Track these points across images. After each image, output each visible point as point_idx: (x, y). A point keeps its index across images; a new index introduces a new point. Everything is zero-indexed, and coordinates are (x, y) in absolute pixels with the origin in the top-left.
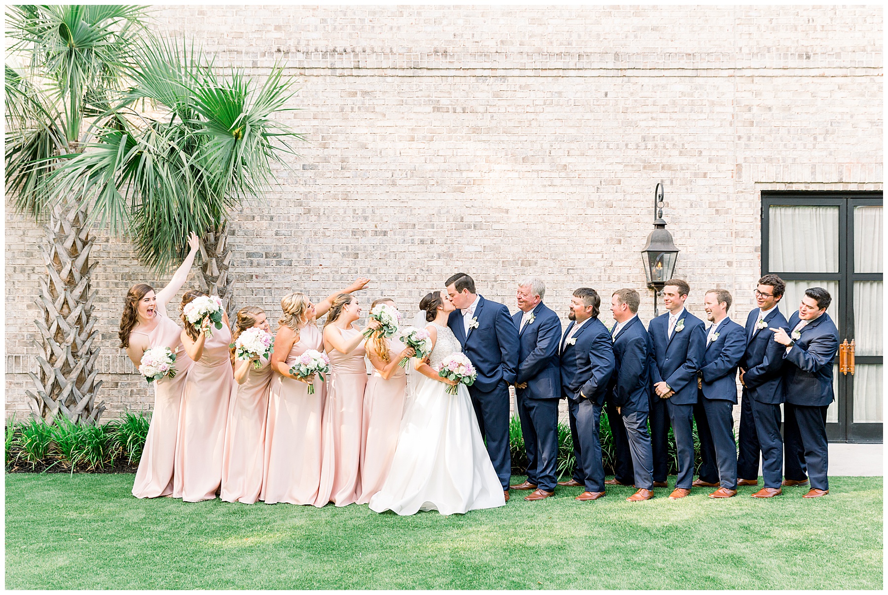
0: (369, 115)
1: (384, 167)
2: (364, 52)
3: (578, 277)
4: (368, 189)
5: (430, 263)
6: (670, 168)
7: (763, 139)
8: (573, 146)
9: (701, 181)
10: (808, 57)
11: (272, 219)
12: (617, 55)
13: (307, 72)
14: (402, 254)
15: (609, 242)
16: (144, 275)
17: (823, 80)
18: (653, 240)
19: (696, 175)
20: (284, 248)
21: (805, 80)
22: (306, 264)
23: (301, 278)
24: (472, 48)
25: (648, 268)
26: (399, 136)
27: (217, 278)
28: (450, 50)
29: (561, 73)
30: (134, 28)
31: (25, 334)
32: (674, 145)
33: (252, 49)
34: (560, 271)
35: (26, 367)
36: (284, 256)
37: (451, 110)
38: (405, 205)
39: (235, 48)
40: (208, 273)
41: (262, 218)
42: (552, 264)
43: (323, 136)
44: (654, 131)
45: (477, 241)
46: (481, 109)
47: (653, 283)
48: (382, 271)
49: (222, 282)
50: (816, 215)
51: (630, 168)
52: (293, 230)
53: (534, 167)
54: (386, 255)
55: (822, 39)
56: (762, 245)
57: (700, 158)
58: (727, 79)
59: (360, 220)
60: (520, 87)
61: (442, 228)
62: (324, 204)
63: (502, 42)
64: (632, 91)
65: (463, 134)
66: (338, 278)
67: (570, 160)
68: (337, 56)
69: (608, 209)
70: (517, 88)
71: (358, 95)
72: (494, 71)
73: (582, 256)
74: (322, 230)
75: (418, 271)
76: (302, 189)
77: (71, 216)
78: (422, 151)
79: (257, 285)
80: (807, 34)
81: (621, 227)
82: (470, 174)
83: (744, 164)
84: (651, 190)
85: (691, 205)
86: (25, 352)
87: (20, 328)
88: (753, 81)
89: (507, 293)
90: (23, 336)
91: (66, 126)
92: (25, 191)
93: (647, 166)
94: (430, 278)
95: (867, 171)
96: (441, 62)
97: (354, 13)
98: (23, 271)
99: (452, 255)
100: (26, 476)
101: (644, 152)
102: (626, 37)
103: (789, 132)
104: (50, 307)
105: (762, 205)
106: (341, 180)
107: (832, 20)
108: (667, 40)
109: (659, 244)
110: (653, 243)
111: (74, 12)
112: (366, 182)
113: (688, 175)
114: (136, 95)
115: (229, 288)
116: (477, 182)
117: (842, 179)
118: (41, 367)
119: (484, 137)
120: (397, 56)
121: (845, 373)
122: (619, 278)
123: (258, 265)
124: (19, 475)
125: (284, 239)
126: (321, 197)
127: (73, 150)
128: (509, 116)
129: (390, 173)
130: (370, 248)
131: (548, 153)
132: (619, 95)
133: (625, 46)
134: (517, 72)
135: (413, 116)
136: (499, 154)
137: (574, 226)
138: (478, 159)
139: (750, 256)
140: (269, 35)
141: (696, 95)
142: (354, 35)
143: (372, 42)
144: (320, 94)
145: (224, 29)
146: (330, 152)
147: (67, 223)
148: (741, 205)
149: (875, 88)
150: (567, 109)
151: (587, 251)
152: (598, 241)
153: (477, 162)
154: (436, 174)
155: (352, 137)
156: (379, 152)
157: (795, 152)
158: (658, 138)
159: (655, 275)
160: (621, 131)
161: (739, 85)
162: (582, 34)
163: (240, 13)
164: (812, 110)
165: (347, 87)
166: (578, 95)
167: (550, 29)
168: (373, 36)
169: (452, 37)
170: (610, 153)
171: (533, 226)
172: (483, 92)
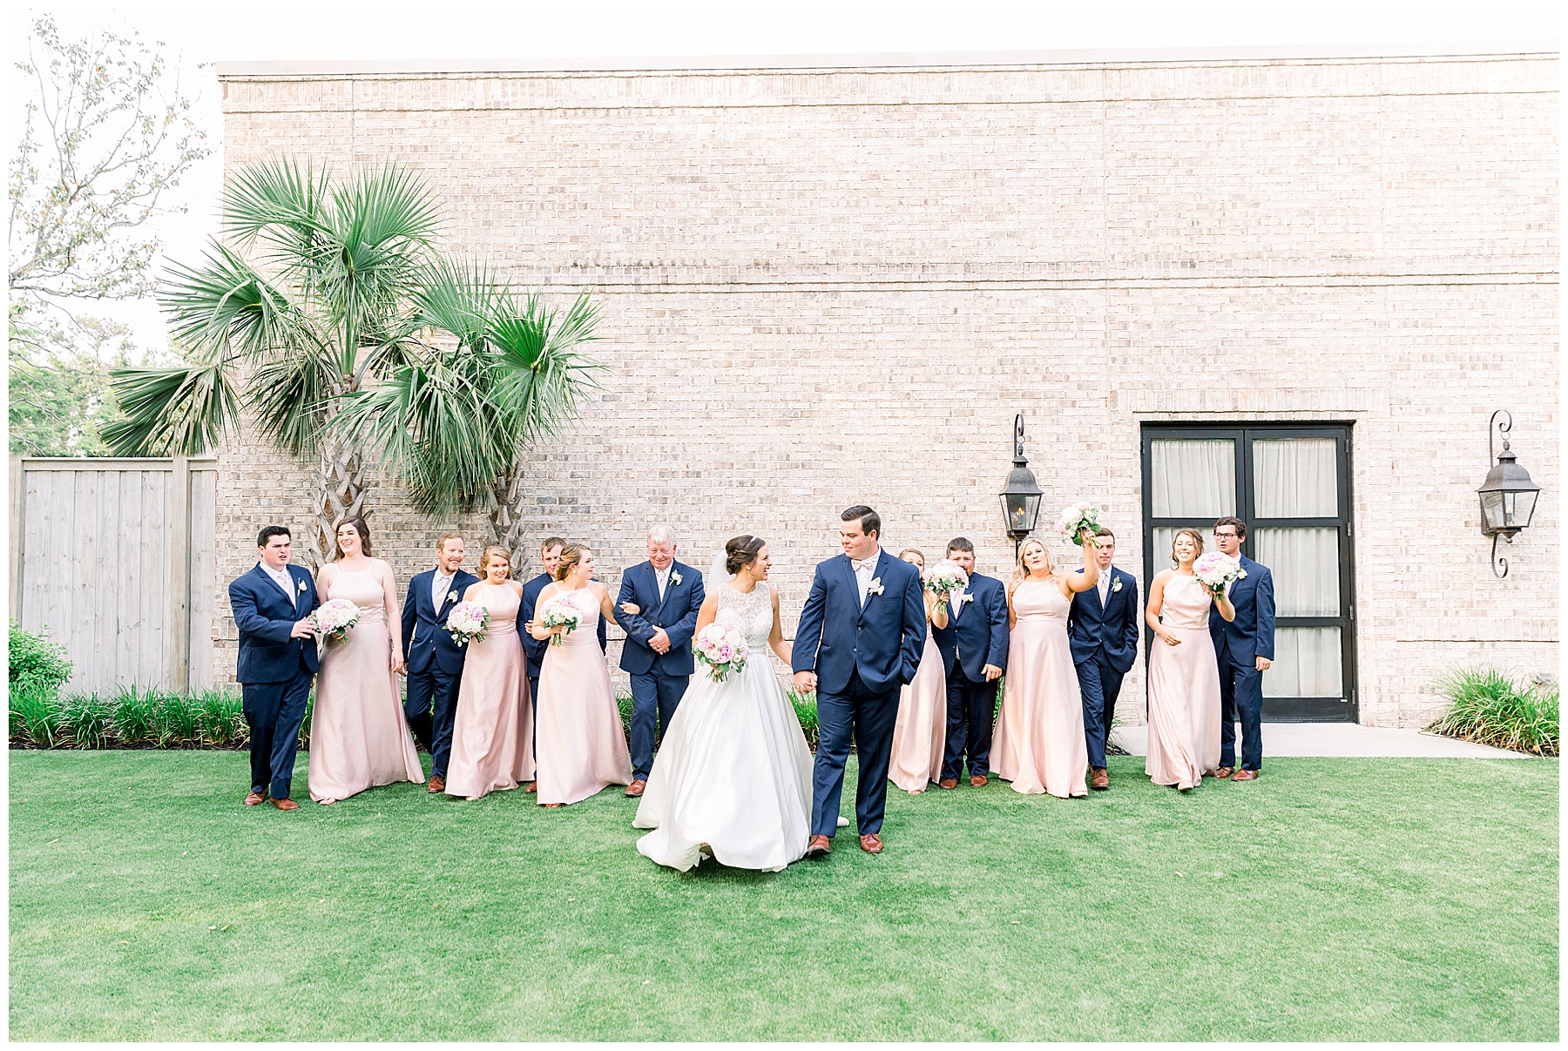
0: (679, 338)
1: (697, 397)
2: (673, 265)
3: (925, 525)
4: (677, 423)
5: (750, 509)
6: (1032, 396)
7: (1141, 362)
8: (917, 371)
9: (1069, 411)
10: (1193, 266)
11: (566, 459)
12: (967, 264)
13: (608, 289)
14: (718, 499)
15: (961, 483)
16: (420, 525)
17: (1212, 292)
18: (1012, 481)
20: (580, 492)
21: (1190, 292)
22: (606, 510)
23: (600, 526)
24: (798, 259)
25: (1007, 514)
26: (714, 361)
27: (509, 528)
28: (773, 262)
29: (902, 287)
30: (413, 245)
32: (1036, 368)
33: (545, 264)
34: (904, 518)
36: (580, 501)
37: (774, 331)
38: (721, 441)
39: (525, 263)
40: (498, 522)
41: (556, 458)
42: (894, 509)
43: (626, 363)
44: (1013, 352)
45: (805, 483)
46: (810, 329)
47: (1013, 531)
48: (695, 518)
49: (513, 533)
50: (1208, 450)
51: (984, 396)
52: (592, 471)
53: (872, 396)
54: (699, 500)
55: (1209, 245)
56: (1143, 486)
57: (1067, 384)
58: (1097, 291)
59: (669, 459)
60: (855, 303)
61: (764, 468)
62: (627, 441)
63: (833, 252)
64: (985, 306)
65: (789, 359)
67: (914, 387)
68: (642, 270)
69: (959, 444)
70: (851, 305)
71: (667, 315)
72: (824, 286)
73: (930, 500)
74: (625, 471)
75: (736, 518)
76: (601, 424)
77: (345, 459)
78: (740, 378)
80: (1191, 239)
81: (975, 466)
82: (798, 405)
83: (1119, 391)
84: (1010, 423)
85: (1058, 439)
88: (1128, 294)
91: (339, 357)
92: (286, 428)
93: (1005, 394)
94: (750, 525)
95: (1266, 399)
96: (763, 276)
97: (662, 221)
101: (1001, 378)
102: (979, 245)
103: (1172, 353)
105: (1142, 438)
106: (646, 413)
107: (1220, 222)
108: (1027, 248)
109: (1019, 485)
110: (1012, 485)
111: (356, 234)
112: (676, 415)
113: (1053, 404)
114: (420, 322)
115: (521, 539)
116: (806, 414)
117: (1236, 407)
120: (712, 270)
122: (974, 526)
123: (551, 512)
125: (580, 482)
126: (623, 432)
127: (348, 385)
128: (842, 337)
129: (704, 404)
130: (680, 492)
131: (888, 380)
132: (971, 311)
133: (977, 255)
134: (851, 287)
135: (730, 338)
136: (830, 381)
137: (919, 465)
138: (807, 387)
139: (1129, 499)
140: (563, 248)
141: (1061, 310)
142: (662, 247)
143: (683, 255)
144: (623, 313)
145: (513, 241)
146: (634, 380)
147: (341, 467)
148: (1117, 439)
149: (1274, 300)
150: (910, 329)
151: (935, 494)
152: (948, 482)
153: (805, 390)
154: (757, 405)
155: (659, 363)
156: (690, 379)
157: (1180, 376)
158: (1017, 361)
159: (1016, 522)
160: (973, 353)
161: (1112, 298)
162: (927, 241)
163: (531, 223)
164: (1199, 327)
165: (654, 305)
166: (923, 312)
167: (889, 236)
168: (683, 246)
169: (775, 246)
170: (961, 378)
171: (871, 465)
172: (812, 309)
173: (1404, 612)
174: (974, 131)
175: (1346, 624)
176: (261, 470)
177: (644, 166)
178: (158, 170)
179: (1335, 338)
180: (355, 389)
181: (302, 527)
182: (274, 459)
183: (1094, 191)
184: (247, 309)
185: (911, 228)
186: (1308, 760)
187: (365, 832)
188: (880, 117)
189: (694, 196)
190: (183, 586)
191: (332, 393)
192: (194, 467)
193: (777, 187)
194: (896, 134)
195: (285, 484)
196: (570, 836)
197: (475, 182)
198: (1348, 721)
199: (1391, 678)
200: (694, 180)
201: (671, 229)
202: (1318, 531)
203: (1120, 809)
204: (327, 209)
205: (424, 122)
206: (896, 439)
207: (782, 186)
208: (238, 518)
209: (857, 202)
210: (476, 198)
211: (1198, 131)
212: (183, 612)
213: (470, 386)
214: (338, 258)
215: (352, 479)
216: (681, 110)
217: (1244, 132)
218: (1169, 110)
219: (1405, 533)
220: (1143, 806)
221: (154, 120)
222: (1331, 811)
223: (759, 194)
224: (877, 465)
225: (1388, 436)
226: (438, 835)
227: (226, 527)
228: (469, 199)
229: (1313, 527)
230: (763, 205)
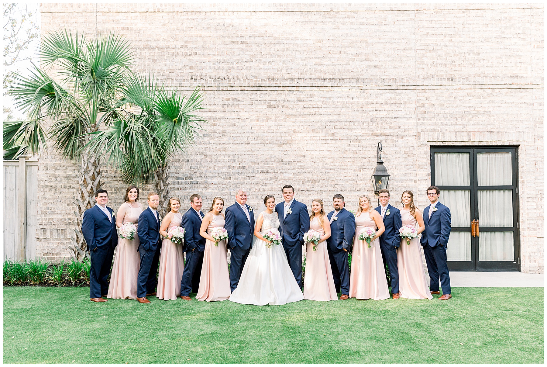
0: (236, 110)
1: (244, 135)
2: (234, 79)
3: (340, 189)
4: (236, 146)
5: (266, 182)
6: (385, 134)
7: (430, 120)
8: (337, 124)
9: (400, 141)
10: (452, 80)
11: (188, 161)
12: (358, 79)
13: (206, 89)
14: (253, 178)
15: (355, 171)
17: (460, 91)
18: (377, 170)
19: (398, 138)
20: (194, 175)
21: (451, 91)
22: (205, 183)
23: (203, 190)
24: (287, 76)
25: (375, 184)
26: (251, 119)
27: (163, 190)
28: (276, 77)
29: (330, 88)
30: (123, 69)
31: (66, 218)
32: (387, 123)
33: (179, 78)
34: (331, 186)
35: (66, 235)
36: (194, 179)
37: (276, 107)
38: (254, 153)
39: (170, 77)
40: (159, 188)
41: (183, 160)
42: (327, 182)
43: (213, 120)
44: (377, 116)
45: (289, 171)
46: (291, 106)
47: (377, 191)
49: (165, 192)
50: (458, 157)
51: (365, 135)
52: (199, 166)
53: (318, 135)
54: (245, 178)
55: (459, 71)
56: (431, 172)
57: (399, 129)
58: (412, 90)
59: (232, 161)
60: (310, 95)
61: (272, 165)
62: (214, 153)
63: (301, 73)
64: (365, 97)
65: (283, 119)
66: (221, 190)
67: (335, 131)
68: (220, 81)
69: (354, 155)
71: (231, 100)
72: (297, 88)
73: (342, 178)
74: (213, 166)
75: (260, 186)
76: (203, 146)
77: (92, 160)
78: (262, 127)
79: (181, 193)
80: (451, 68)
81: (361, 164)
83: (421, 133)
84: (376, 145)
85: (396, 153)
86: (66, 227)
87: (64, 215)
88: (425, 91)
89: (304, 196)
90: (65, 219)
91: (90, 117)
94: (266, 189)
95: (483, 136)
96: (272, 83)
97: (229, 60)
98: (65, 187)
99: (277, 178)
100: (70, 288)
101: (372, 127)
102: (362, 71)
103: (443, 116)
104: (81, 205)
105: (431, 152)
106: (222, 141)
107: (463, 62)
108: (383, 72)
109: (380, 172)
110: (377, 172)
111: (97, 63)
112: (235, 142)
113: (394, 138)
114: (125, 101)
115: (169, 195)
116: (290, 142)
117: (470, 139)
118: (76, 235)
119: (293, 120)
120: (250, 81)
121: (474, 236)
122: (360, 189)
123: (182, 183)
124: (67, 288)
125: (194, 171)
126: (213, 150)
127: (93, 129)
128: (305, 110)
129: (247, 138)
130: (237, 175)
131: (324, 128)
132: (359, 99)
133: (362, 75)
134: (308, 88)
135: (257, 110)
136: (300, 128)
137: (337, 164)
138: (290, 131)
139: (425, 178)
140: (187, 71)
141: (397, 98)
142: (229, 71)
143: (238, 74)
144: (212, 99)
145: (165, 68)
146: (217, 127)
147: (90, 164)
148: (420, 152)
149: (486, 95)
150: (334, 106)
151: (344, 176)
152: (349, 171)
153: (289, 132)
154: (269, 138)
155: (228, 120)
156: (241, 127)
157: (446, 126)
158: (379, 120)
159: (378, 188)
160: (360, 116)
161: (419, 94)
162: (341, 69)
163: (173, 60)
164: (455, 105)
165: (225, 96)
166: (339, 99)
167: (325, 67)
168: (238, 71)
169: (277, 71)
170: (355, 127)
171: (317, 164)
172: (292, 98)
173: (540, 225)
174: (361, 23)
175: (516, 230)
176: (57, 166)
177: (221, 37)
178: (19, 42)
179: (511, 110)
180: (97, 130)
181: (75, 190)
182: (62, 161)
183: (411, 48)
184: (48, 95)
185: (334, 63)
186: (504, 288)
187: (97, 325)
188: (321, 17)
189: (242, 49)
190: (24, 215)
191: (87, 132)
192: (28, 164)
193: (277, 46)
194: (328, 24)
195: (67, 171)
196: (189, 327)
197: (149, 43)
198: (516, 271)
199: (534, 253)
200: (242, 43)
201: (232, 63)
202: (504, 191)
203: (429, 312)
204: (84, 52)
205: (127, 17)
206: (328, 153)
207: (280, 45)
208: (47, 186)
209: (311, 52)
210: (149, 50)
211: (454, 23)
212: (23, 226)
213: (147, 130)
214: (89, 73)
215: (95, 169)
216: (237, 13)
217: (473, 24)
218: (443, 14)
219: (540, 192)
220: (438, 310)
221: (17, 21)
222: (520, 312)
223: (270, 49)
224: (320, 164)
225: (533, 152)
226: (129, 327)
227: (42, 190)
228: (146, 50)
229: (502, 190)
230: (272, 53)
